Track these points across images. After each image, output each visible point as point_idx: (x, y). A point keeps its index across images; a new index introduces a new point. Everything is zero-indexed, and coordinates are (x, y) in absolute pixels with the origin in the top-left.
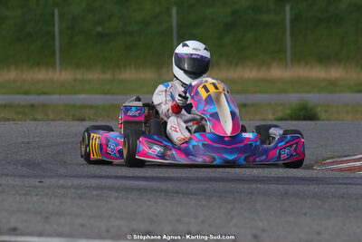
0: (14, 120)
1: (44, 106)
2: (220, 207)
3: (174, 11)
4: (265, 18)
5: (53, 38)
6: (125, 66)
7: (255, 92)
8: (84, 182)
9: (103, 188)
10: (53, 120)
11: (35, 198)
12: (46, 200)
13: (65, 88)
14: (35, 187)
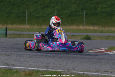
0: (15, 38)
1: (22, 34)
2: (65, 61)
3: (56, 11)
4: (79, 14)
5: (25, 17)
6: (43, 25)
7: (76, 32)
9: (36, 55)
10: (25, 38)
11: (19, 57)
12: (22, 58)
13: (28, 30)
14: (19, 54)
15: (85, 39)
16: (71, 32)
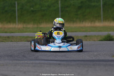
1: (13, 37)
4: (93, 4)
5: (15, 12)
6: (42, 23)
7: (90, 31)
8: (34, 62)
15: (106, 41)
16: (84, 31)
